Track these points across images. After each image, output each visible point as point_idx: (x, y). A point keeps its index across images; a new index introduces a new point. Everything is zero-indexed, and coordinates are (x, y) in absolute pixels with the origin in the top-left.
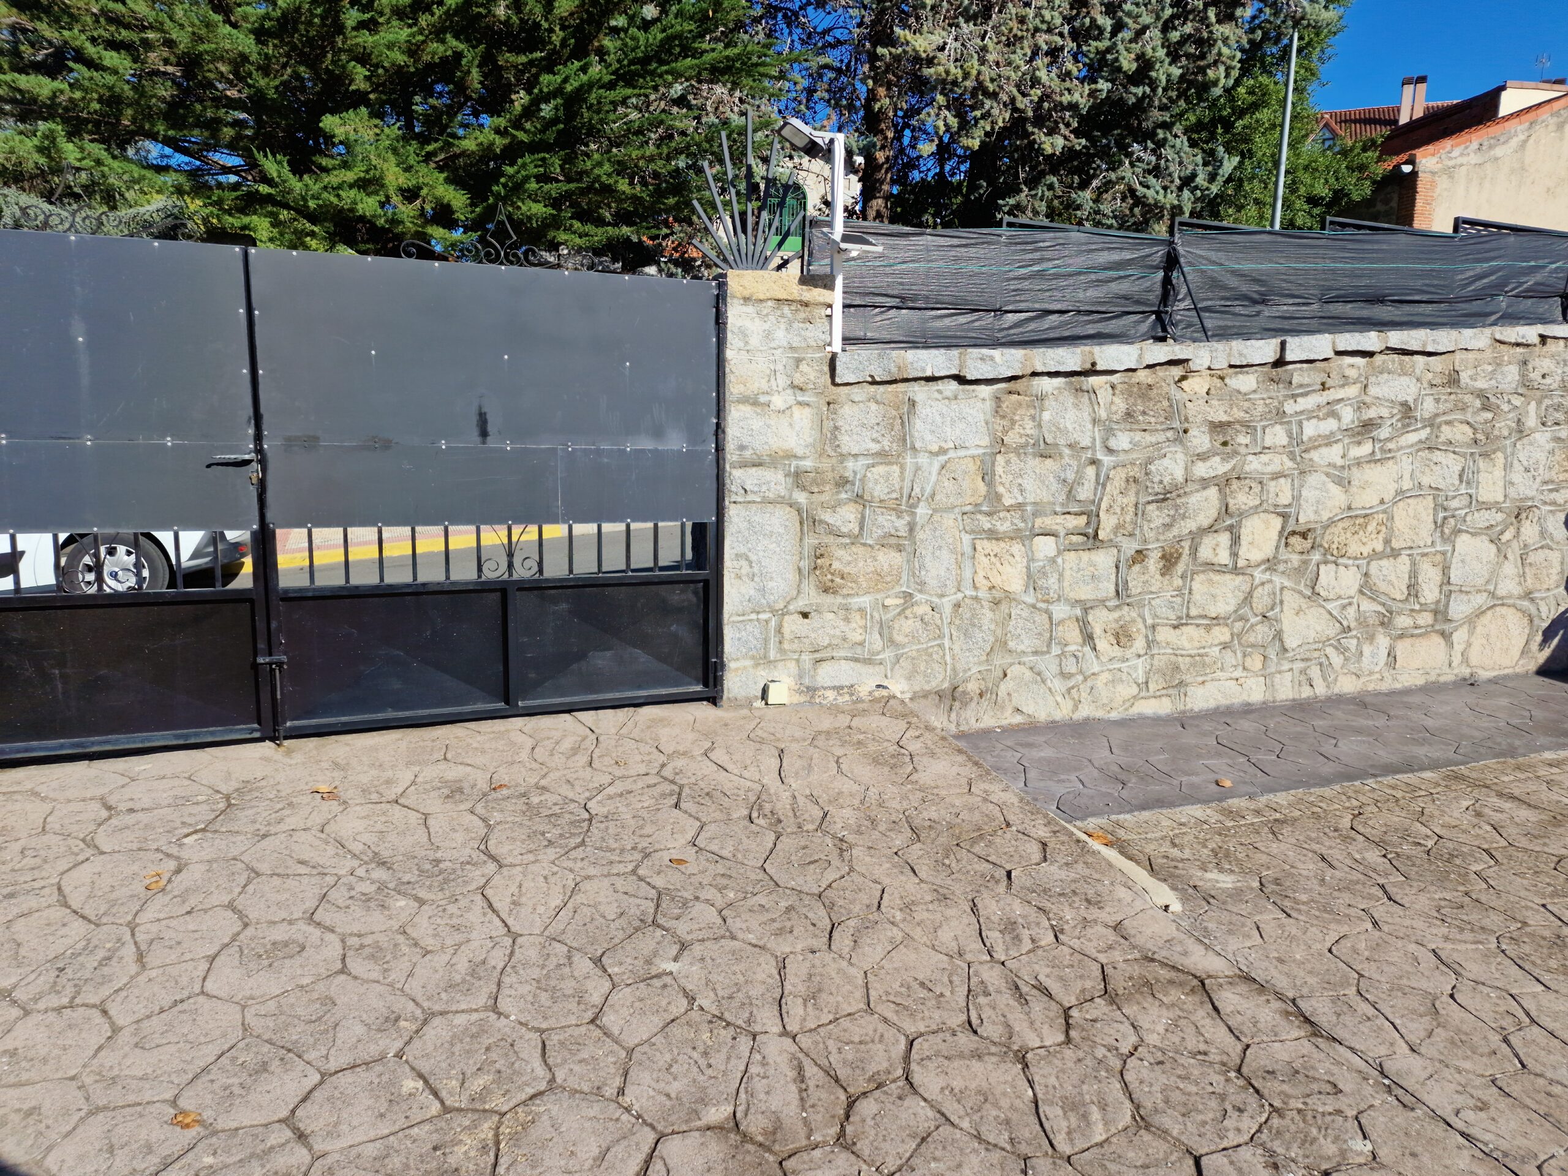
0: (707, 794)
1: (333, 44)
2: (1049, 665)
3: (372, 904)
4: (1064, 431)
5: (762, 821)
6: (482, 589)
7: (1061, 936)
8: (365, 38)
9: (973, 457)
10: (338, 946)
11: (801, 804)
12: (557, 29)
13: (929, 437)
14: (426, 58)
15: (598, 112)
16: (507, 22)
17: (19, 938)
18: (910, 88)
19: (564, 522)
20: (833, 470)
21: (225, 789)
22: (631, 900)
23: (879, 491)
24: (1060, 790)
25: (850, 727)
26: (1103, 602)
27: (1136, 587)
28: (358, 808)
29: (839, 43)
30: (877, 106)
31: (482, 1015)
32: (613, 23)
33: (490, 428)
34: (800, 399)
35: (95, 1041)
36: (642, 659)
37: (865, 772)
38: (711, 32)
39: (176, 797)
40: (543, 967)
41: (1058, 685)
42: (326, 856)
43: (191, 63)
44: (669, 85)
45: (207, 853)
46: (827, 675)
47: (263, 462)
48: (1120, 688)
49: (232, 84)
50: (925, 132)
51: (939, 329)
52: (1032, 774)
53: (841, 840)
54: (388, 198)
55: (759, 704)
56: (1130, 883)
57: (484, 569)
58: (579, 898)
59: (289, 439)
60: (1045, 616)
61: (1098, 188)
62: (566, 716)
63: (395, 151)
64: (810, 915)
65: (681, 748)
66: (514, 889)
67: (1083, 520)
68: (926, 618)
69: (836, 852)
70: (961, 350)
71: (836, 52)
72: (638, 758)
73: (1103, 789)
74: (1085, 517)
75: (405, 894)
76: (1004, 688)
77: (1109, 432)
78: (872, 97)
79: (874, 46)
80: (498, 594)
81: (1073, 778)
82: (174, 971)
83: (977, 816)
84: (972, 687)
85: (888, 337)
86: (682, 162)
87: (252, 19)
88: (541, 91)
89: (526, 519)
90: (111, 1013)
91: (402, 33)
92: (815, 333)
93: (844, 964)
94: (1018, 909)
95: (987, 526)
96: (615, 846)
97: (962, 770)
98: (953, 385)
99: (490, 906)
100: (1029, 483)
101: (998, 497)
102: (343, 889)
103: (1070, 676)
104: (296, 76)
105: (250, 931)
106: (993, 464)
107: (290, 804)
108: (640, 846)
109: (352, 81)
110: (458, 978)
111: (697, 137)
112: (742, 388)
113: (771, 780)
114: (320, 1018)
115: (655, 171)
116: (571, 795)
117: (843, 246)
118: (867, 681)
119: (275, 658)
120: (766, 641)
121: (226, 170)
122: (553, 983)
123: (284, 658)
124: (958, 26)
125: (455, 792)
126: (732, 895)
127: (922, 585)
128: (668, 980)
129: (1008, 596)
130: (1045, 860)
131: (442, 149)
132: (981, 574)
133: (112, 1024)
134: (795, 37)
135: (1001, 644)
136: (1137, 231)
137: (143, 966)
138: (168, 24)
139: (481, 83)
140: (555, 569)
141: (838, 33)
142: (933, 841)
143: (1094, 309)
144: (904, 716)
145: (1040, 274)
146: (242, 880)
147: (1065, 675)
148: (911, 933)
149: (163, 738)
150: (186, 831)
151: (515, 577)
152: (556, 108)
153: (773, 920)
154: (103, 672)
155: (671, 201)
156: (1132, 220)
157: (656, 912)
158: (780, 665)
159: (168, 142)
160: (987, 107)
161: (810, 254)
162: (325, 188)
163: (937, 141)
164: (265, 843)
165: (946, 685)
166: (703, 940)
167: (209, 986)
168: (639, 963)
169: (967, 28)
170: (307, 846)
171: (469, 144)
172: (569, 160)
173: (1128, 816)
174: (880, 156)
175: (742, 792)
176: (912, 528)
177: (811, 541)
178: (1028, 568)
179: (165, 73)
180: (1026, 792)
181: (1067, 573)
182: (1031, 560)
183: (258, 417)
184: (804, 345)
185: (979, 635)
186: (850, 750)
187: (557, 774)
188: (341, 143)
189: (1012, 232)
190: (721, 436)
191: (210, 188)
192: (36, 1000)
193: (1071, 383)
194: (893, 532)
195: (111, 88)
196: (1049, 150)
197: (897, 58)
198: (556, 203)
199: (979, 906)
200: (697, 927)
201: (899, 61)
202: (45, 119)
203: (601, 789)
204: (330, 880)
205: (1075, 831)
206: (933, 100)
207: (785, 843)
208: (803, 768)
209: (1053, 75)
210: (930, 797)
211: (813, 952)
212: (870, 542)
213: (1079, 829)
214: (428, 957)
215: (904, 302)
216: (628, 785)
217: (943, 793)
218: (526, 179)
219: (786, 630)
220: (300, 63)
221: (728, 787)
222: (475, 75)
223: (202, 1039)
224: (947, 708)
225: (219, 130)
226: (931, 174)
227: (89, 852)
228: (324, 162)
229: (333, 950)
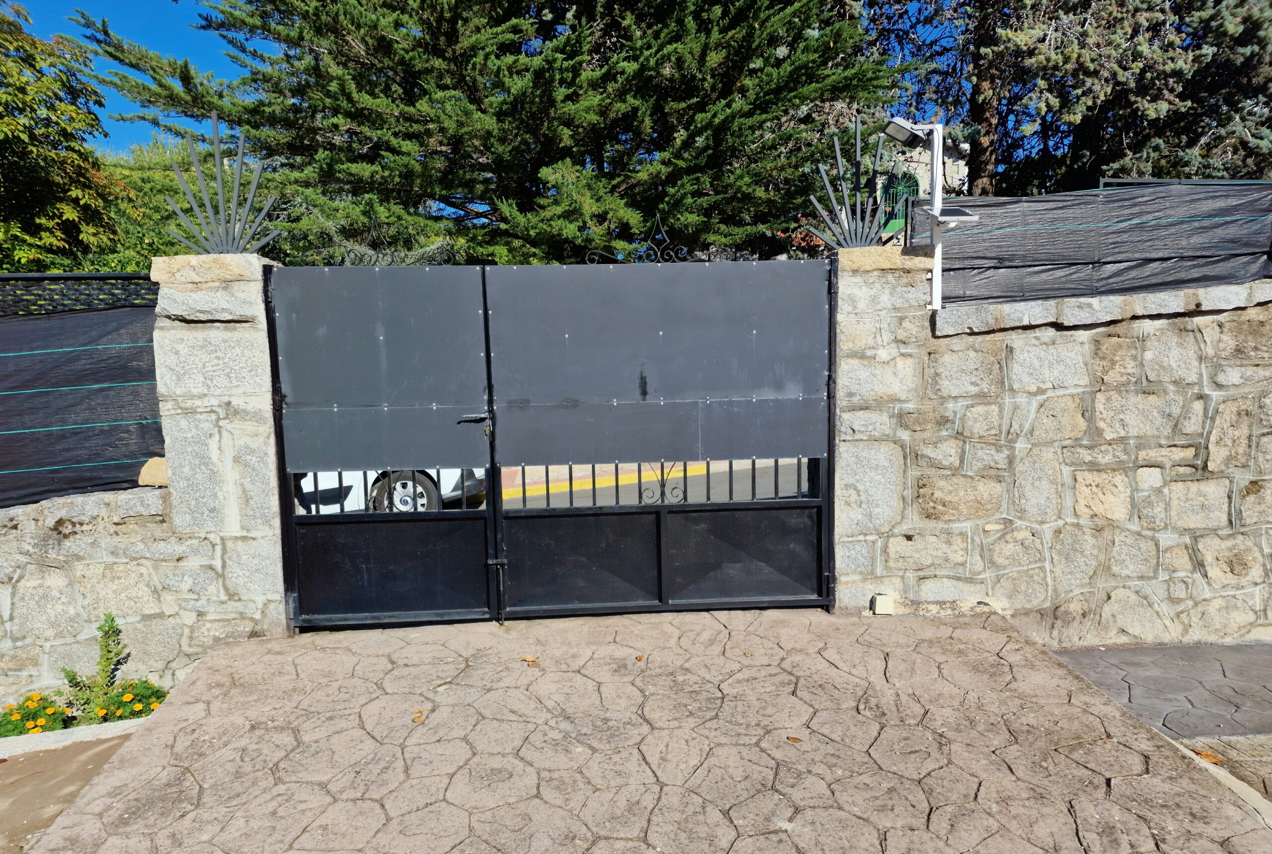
0: (820, 686)
1: (548, 114)
2: (1156, 589)
3: (559, 748)
4: (1168, 369)
5: (868, 713)
6: (643, 511)
7: (1162, 845)
8: (570, 107)
9: (1072, 396)
10: (535, 777)
11: (904, 701)
12: (709, 77)
13: (1026, 379)
14: (612, 115)
15: (740, 136)
16: (671, 80)
17: (334, 747)
18: (1014, 79)
19: (703, 459)
20: (934, 411)
21: (465, 654)
22: (754, 767)
23: (979, 428)
24: (1167, 708)
25: (951, 638)
26: (1214, 531)
27: (1251, 517)
28: (552, 675)
29: (946, 50)
30: (981, 99)
31: (636, 844)
32: (752, 66)
33: (649, 389)
34: (903, 351)
35: (376, 825)
36: (766, 571)
37: (966, 678)
38: (833, 59)
39: (434, 658)
40: (683, 812)
41: (1165, 608)
42: (528, 708)
43: (456, 142)
44: (798, 107)
45: (451, 700)
46: (930, 590)
47: (493, 419)
48: (1234, 614)
49: (482, 153)
50: (1029, 115)
51: (1036, 284)
52: (1137, 691)
53: (941, 735)
54: (585, 223)
55: (867, 613)
56: (1241, 803)
57: (644, 496)
58: (712, 760)
59: (510, 402)
60: (1151, 543)
61: (1208, 144)
62: (705, 614)
63: (589, 187)
64: (910, 797)
65: (798, 646)
66: (662, 747)
67: (1190, 452)
68: (1027, 543)
69: (935, 746)
70: (1058, 300)
71: (944, 58)
72: (762, 651)
73: (1215, 711)
74: (1193, 450)
75: (582, 743)
76: (1107, 610)
77: (1218, 368)
78: (977, 90)
79: (978, 48)
80: (654, 516)
81: (1181, 697)
82: (427, 782)
83: (1076, 725)
84: (1075, 607)
85: (986, 293)
86: (807, 169)
87: (495, 105)
88: (696, 127)
89: (674, 457)
90: (387, 807)
91: (594, 99)
92: (916, 295)
93: (941, 844)
94: (1116, 815)
95: (1088, 458)
96: (742, 721)
97: (1062, 683)
98: (1051, 332)
99: (644, 759)
100: (1131, 418)
101: (1099, 432)
102: (540, 735)
103: (1179, 601)
104: (524, 142)
105: (476, 759)
106: (1093, 401)
107: (507, 668)
108: (762, 724)
109: (561, 140)
110: (618, 813)
111: (820, 146)
112: (851, 345)
113: (877, 679)
114: (520, 830)
115: (786, 178)
116: (708, 677)
117: (942, 219)
118: (968, 597)
119: (499, 561)
120: (873, 559)
121: (479, 215)
122: (690, 826)
123: (505, 561)
124: (1057, 18)
125: (621, 667)
126: (840, 772)
127: (1022, 513)
128: (784, 836)
129: (1112, 524)
130: (1147, 771)
131: (623, 181)
132: (1082, 502)
133: (387, 815)
134: (906, 52)
135: (1105, 569)
136: (1251, 178)
137: (408, 776)
138: (443, 117)
139: (652, 128)
140: (697, 497)
141: (944, 42)
142: (1031, 745)
143: (1198, 254)
144: (1004, 630)
145: (1140, 227)
146: (473, 721)
147: (1173, 600)
148: (1007, 825)
149: (428, 615)
150: (440, 682)
151: (666, 502)
152: (707, 139)
153: (877, 798)
154: (392, 567)
155: (799, 200)
156: (1245, 171)
157: (775, 778)
158: (886, 580)
159: (443, 199)
160: (1088, 84)
161: (913, 230)
162: (542, 220)
163: (1039, 121)
164: (489, 695)
165: (1047, 604)
166: (814, 807)
167: (449, 795)
168: (760, 819)
169: (1066, 19)
170: (517, 700)
171: (643, 176)
172: (717, 177)
173: (1241, 739)
174: (985, 141)
175: (850, 687)
176: (1011, 460)
177: (914, 472)
178: (1132, 498)
179: (441, 152)
180: (1131, 708)
181: (1175, 503)
182: (1135, 489)
183: (490, 387)
184: (906, 305)
185: (1081, 560)
186: (951, 658)
187: (698, 660)
188: (553, 186)
189: (1110, 191)
190: (832, 386)
191: (468, 228)
192: (341, 792)
193: (1175, 324)
194: (992, 464)
195: (406, 166)
196: (1152, 115)
197: (1000, 55)
198: (707, 212)
199: (1076, 808)
200: (809, 795)
201: (1003, 57)
202: (368, 193)
203: (731, 674)
204: (531, 727)
205: (1181, 747)
206: (1035, 85)
207: (889, 733)
208: (907, 671)
209: (1155, 47)
210: (1029, 705)
211: (912, 830)
212: (970, 473)
213: (1186, 747)
214: (597, 793)
215: (1001, 262)
216: (753, 673)
217: (1042, 702)
218: (684, 196)
219: (892, 550)
220: (527, 133)
221: (838, 682)
222: (648, 122)
223: (443, 834)
224: (1049, 625)
225: (474, 187)
226: (1035, 151)
227: (379, 692)
228: (542, 201)
229: (531, 780)
